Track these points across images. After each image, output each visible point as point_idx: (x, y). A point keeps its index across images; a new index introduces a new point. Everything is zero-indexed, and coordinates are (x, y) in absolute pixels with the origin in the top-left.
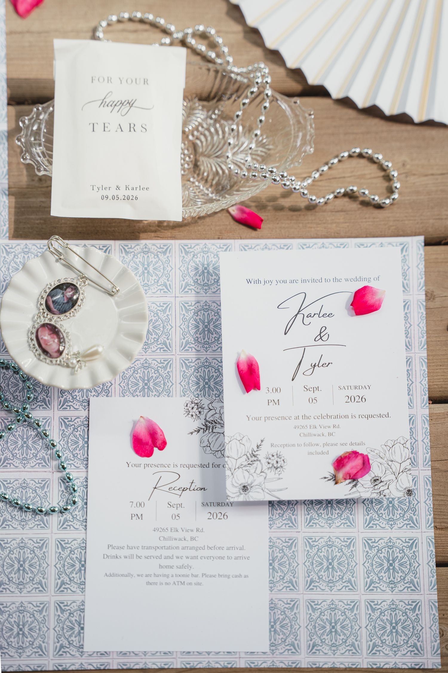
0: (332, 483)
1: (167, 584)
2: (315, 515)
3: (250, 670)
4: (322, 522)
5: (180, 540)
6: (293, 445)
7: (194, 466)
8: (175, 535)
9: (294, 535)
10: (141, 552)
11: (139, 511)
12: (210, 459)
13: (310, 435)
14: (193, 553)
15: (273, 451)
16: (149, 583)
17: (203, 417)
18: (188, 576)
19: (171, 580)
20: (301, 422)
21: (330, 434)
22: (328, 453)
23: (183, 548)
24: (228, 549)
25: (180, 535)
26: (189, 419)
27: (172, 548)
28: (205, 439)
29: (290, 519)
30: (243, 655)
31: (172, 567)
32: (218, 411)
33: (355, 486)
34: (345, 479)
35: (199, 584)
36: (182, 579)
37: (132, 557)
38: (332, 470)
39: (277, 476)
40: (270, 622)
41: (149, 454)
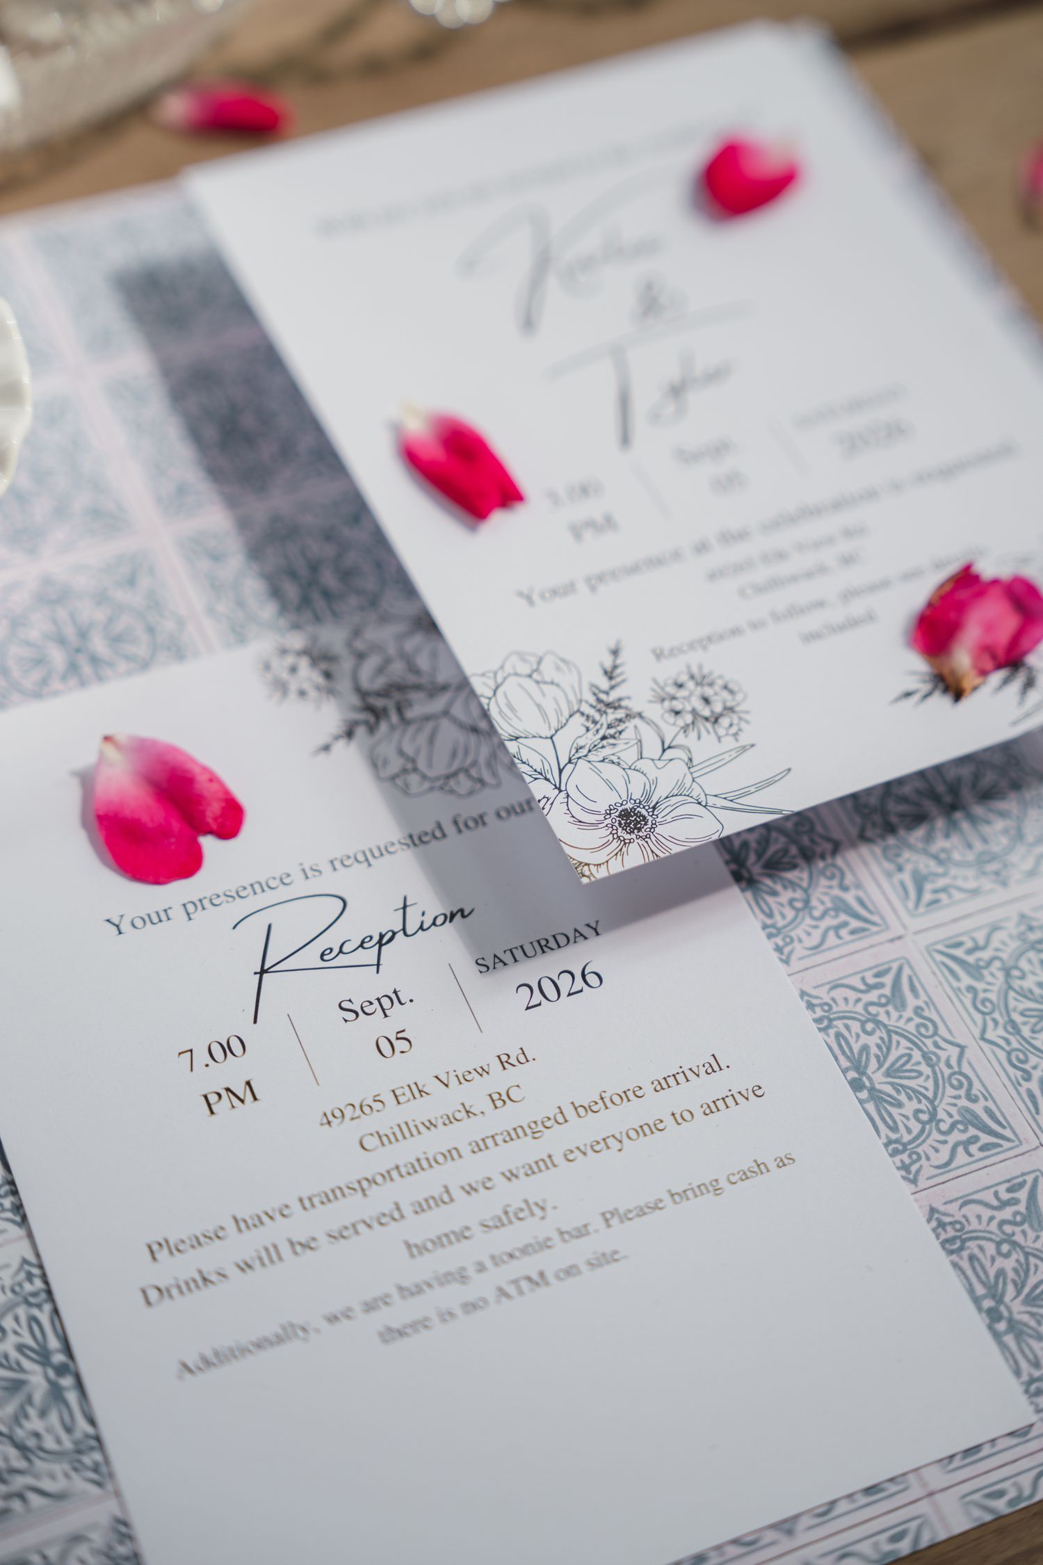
0: (941, 702)
1: (471, 1307)
2: (926, 865)
3: (998, 1528)
4: (967, 878)
5: (450, 1120)
6: (736, 632)
7: (384, 851)
8: (416, 1111)
9: (889, 953)
10: (301, 1225)
11: (231, 1073)
12: (438, 808)
13: (775, 583)
14: (525, 1151)
15: (673, 669)
16: (391, 1334)
17: (344, 685)
18: (545, 1245)
19: (482, 1286)
20: (721, 556)
21: (848, 560)
22: (870, 617)
23: (479, 1147)
24: (661, 1085)
25: (441, 1102)
26: (293, 706)
27: (432, 1162)
28: (387, 750)
29: (840, 907)
30: (937, 1479)
31: (462, 1235)
32: (392, 650)
33: (1029, 684)
34: (984, 673)
35: (609, 1258)
36: (529, 1265)
37: (271, 1255)
38: (917, 664)
39: (729, 743)
40: (977, 1300)
41: (189, 864)
